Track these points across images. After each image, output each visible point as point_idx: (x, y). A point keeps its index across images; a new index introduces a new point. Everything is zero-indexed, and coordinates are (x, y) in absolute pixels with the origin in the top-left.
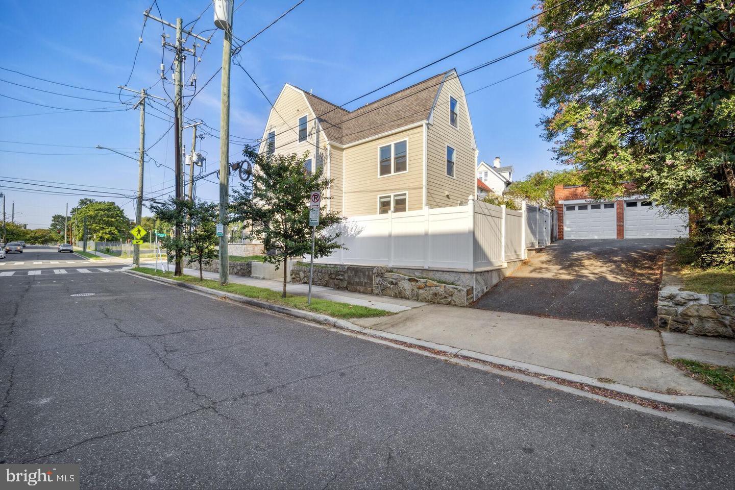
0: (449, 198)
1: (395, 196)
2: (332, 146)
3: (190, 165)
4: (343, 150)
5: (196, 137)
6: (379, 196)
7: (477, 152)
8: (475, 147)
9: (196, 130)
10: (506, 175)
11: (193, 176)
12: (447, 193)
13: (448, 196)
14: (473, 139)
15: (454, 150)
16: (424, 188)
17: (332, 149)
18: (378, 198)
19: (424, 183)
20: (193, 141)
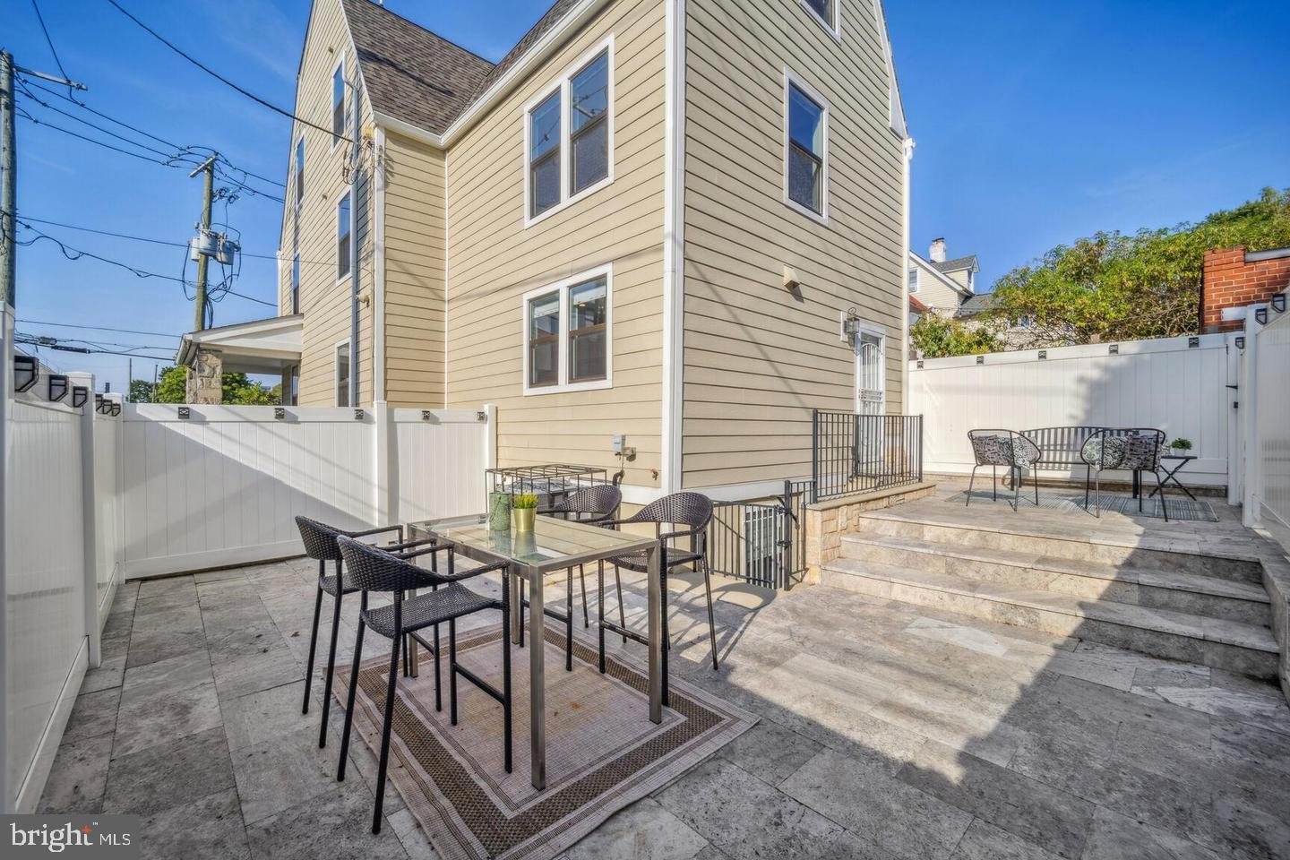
0: (799, 297)
1: (574, 289)
2: (391, 135)
3: (197, 260)
4: (443, 152)
5: (212, 195)
6: (527, 297)
7: (908, 143)
8: (901, 126)
9: (212, 176)
10: (961, 277)
11: (204, 286)
12: (789, 275)
13: (793, 287)
14: (893, 94)
15: (821, 109)
16: (668, 244)
17: (390, 144)
18: (525, 304)
19: (669, 219)
20: (205, 203)
